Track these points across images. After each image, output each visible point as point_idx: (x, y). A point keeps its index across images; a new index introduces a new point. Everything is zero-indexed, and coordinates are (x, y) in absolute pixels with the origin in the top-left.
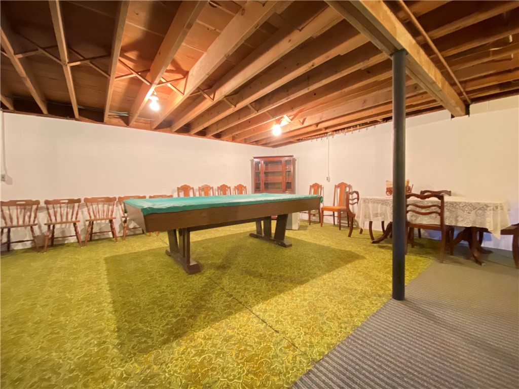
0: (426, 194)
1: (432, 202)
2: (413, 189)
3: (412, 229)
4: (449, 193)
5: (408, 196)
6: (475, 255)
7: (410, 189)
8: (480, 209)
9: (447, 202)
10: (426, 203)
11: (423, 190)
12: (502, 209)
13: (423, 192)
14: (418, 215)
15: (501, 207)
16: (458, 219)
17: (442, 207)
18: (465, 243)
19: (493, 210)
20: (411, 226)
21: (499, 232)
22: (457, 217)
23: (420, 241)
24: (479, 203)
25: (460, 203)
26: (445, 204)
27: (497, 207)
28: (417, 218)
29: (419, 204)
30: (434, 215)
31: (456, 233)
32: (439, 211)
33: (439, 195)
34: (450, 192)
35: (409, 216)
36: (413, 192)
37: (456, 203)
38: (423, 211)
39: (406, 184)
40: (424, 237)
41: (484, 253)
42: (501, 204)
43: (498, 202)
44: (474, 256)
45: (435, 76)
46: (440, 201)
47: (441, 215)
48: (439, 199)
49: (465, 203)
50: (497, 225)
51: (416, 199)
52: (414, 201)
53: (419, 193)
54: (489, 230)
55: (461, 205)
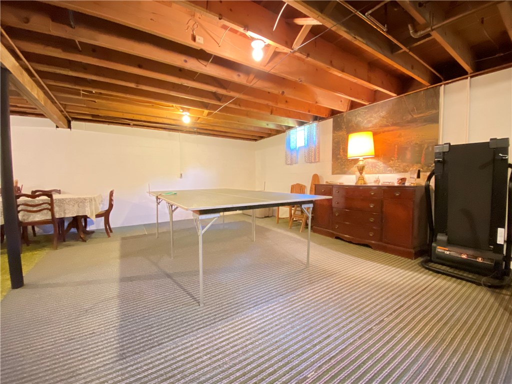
0: (37, 193)
1: (42, 200)
2: (23, 189)
3: (25, 228)
4: (59, 192)
5: (18, 197)
6: (82, 236)
7: (19, 189)
8: (81, 202)
9: (56, 199)
10: (37, 201)
11: (34, 190)
12: (95, 201)
13: (34, 192)
14: (30, 213)
15: (94, 199)
16: (66, 211)
17: (51, 204)
18: (73, 230)
19: (89, 201)
20: (24, 225)
21: (94, 216)
22: (65, 210)
23: (36, 239)
24: (80, 198)
25: (66, 199)
26: (54, 201)
27: (92, 200)
28: (29, 216)
29: (30, 204)
30: (45, 211)
31: (66, 224)
32: (50, 207)
33: (49, 194)
34: (60, 190)
35: (21, 216)
36: (23, 192)
37: (63, 199)
38: (35, 209)
39: (15, 185)
40: (39, 234)
41: (89, 234)
42: (94, 197)
43: (92, 196)
44: (81, 238)
45: (37, 94)
46: (50, 199)
47: (52, 210)
48: (49, 197)
49: (70, 198)
50: (93, 212)
51: (27, 199)
52: (25, 201)
53: (30, 193)
54: (88, 216)
55: (67, 201)
